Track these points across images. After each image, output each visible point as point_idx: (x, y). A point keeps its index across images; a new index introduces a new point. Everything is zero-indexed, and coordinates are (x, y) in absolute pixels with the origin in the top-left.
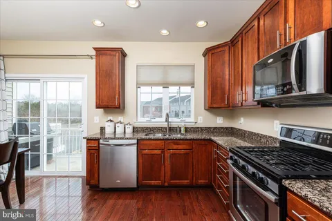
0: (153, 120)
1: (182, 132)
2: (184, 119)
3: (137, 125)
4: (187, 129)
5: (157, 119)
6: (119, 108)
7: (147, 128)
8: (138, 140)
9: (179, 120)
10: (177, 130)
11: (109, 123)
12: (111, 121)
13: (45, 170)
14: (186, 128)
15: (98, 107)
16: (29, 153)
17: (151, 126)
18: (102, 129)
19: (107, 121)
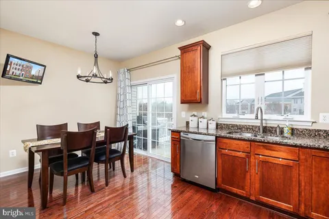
0: (241, 117)
1: (286, 135)
2: (290, 116)
3: (221, 121)
4: (293, 131)
5: (247, 116)
6: (200, 102)
7: (233, 126)
8: (216, 137)
9: (281, 118)
10: (276, 131)
11: (193, 118)
12: (195, 116)
13: (150, 152)
14: (292, 129)
15: (183, 102)
16: (136, 136)
17: (238, 124)
18: (188, 123)
19: (192, 116)
